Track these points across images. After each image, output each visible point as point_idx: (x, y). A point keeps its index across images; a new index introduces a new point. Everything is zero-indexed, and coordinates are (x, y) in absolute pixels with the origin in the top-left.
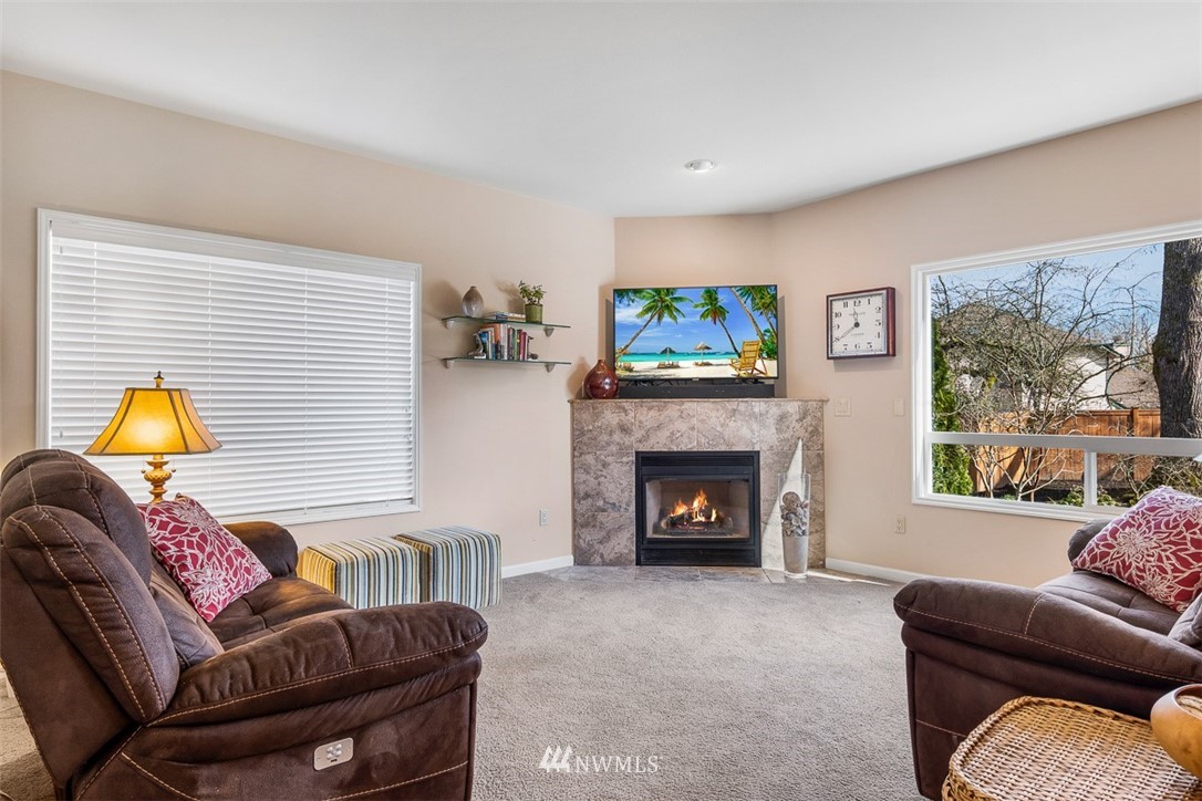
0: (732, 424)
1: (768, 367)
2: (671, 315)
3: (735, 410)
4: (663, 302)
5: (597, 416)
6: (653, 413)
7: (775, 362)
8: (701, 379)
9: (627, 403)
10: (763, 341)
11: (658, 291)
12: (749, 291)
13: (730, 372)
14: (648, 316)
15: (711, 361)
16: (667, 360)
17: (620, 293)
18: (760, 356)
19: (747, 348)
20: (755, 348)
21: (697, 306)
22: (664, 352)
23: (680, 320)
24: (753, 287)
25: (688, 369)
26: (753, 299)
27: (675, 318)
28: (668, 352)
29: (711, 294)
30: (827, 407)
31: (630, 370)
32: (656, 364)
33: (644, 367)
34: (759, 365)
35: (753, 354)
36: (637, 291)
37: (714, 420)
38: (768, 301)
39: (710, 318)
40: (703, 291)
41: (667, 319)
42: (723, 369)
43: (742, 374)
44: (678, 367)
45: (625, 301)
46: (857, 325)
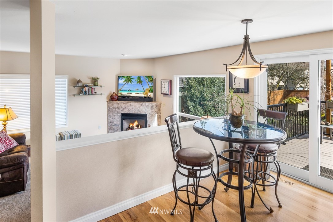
0: (141, 108)
1: (151, 95)
2: (130, 82)
3: (142, 105)
4: (129, 79)
5: (113, 105)
6: (124, 105)
7: (152, 93)
8: (136, 97)
9: (119, 102)
10: (150, 89)
11: (128, 76)
12: (148, 77)
13: (143, 95)
14: (125, 82)
15: (139, 93)
16: (129, 92)
17: (119, 77)
18: (149, 92)
19: (146, 90)
20: (148, 90)
21: (136, 80)
22: (129, 90)
23: (132, 83)
24: (148, 76)
25: (134, 94)
26: (148, 79)
27: (131, 83)
28: (130, 90)
29: (139, 78)
30: (162, 105)
31: (122, 94)
32: (127, 93)
33: (125, 94)
34: (149, 94)
35: (148, 91)
36: (123, 76)
37: (137, 106)
38: (152, 80)
39: (139, 83)
40: (137, 77)
41: (129, 83)
42: (141, 95)
43: (146, 96)
44: (132, 94)
45: (121, 78)
46: (165, 87)
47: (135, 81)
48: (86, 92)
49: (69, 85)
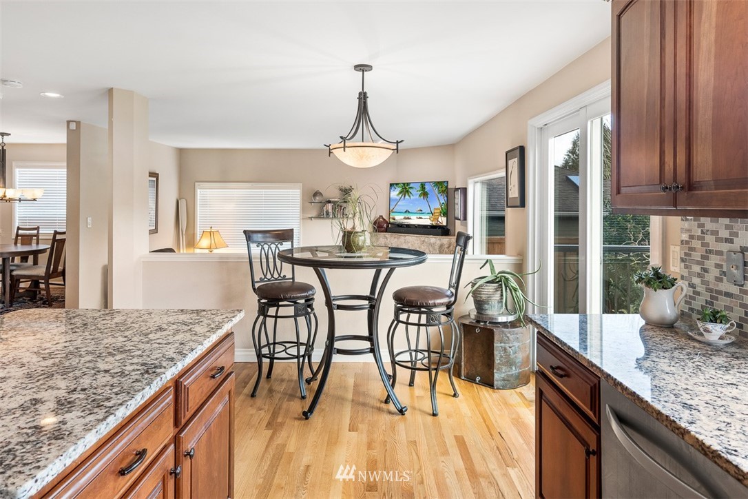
1: (443, 221)
2: (408, 195)
3: (424, 241)
4: (406, 189)
5: (378, 239)
6: (396, 240)
7: (445, 218)
8: (418, 225)
9: (388, 235)
10: (442, 208)
11: (404, 184)
12: (438, 184)
14: (400, 195)
16: (407, 215)
17: (391, 185)
18: (440, 215)
19: (436, 211)
21: (418, 191)
22: (406, 212)
23: (412, 197)
24: (438, 182)
26: (438, 188)
27: (410, 197)
28: (407, 212)
29: (423, 185)
31: (394, 219)
32: (403, 217)
33: (399, 218)
34: (440, 220)
36: (397, 184)
38: (444, 189)
39: (422, 197)
40: (420, 184)
41: (407, 197)
42: (426, 221)
44: (410, 219)
45: (393, 188)
46: (457, 204)
47: (416, 192)
48: (328, 213)
49: (303, 200)
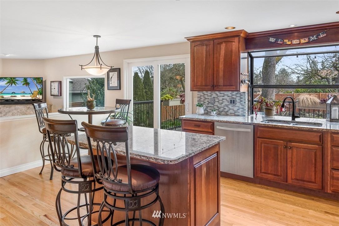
0: (28, 111)
1: (40, 97)
3: (29, 108)
4: (12, 81)
6: (8, 108)
7: (42, 96)
8: (23, 100)
9: (0, 106)
10: (39, 91)
11: (11, 78)
13: (30, 98)
14: (8, 84)
15: (25, 95)
18: (38, 94)
19: (35, 92)
20: (37, 92)
21: (21, 82)
22: (12, 93)
24: (37, 78)
25: (19, 97)
26: (37, 81)
27: (16, 85)
29: (25, 79)
30: (52, 107)
31: (4, 97)
32: (10, 96)
33: (7, 97)
34: (38, 96)
35: (36, 94)
36: (5, 78)
37: (24, 110)
38: (40, 81)
39: (25, 85)
40: (23, 78)
41: (13, 85)
42: (28, 97)
43: (33, 98)
44: (16, 97)
45: (2, 80)
46: (55, 89)
